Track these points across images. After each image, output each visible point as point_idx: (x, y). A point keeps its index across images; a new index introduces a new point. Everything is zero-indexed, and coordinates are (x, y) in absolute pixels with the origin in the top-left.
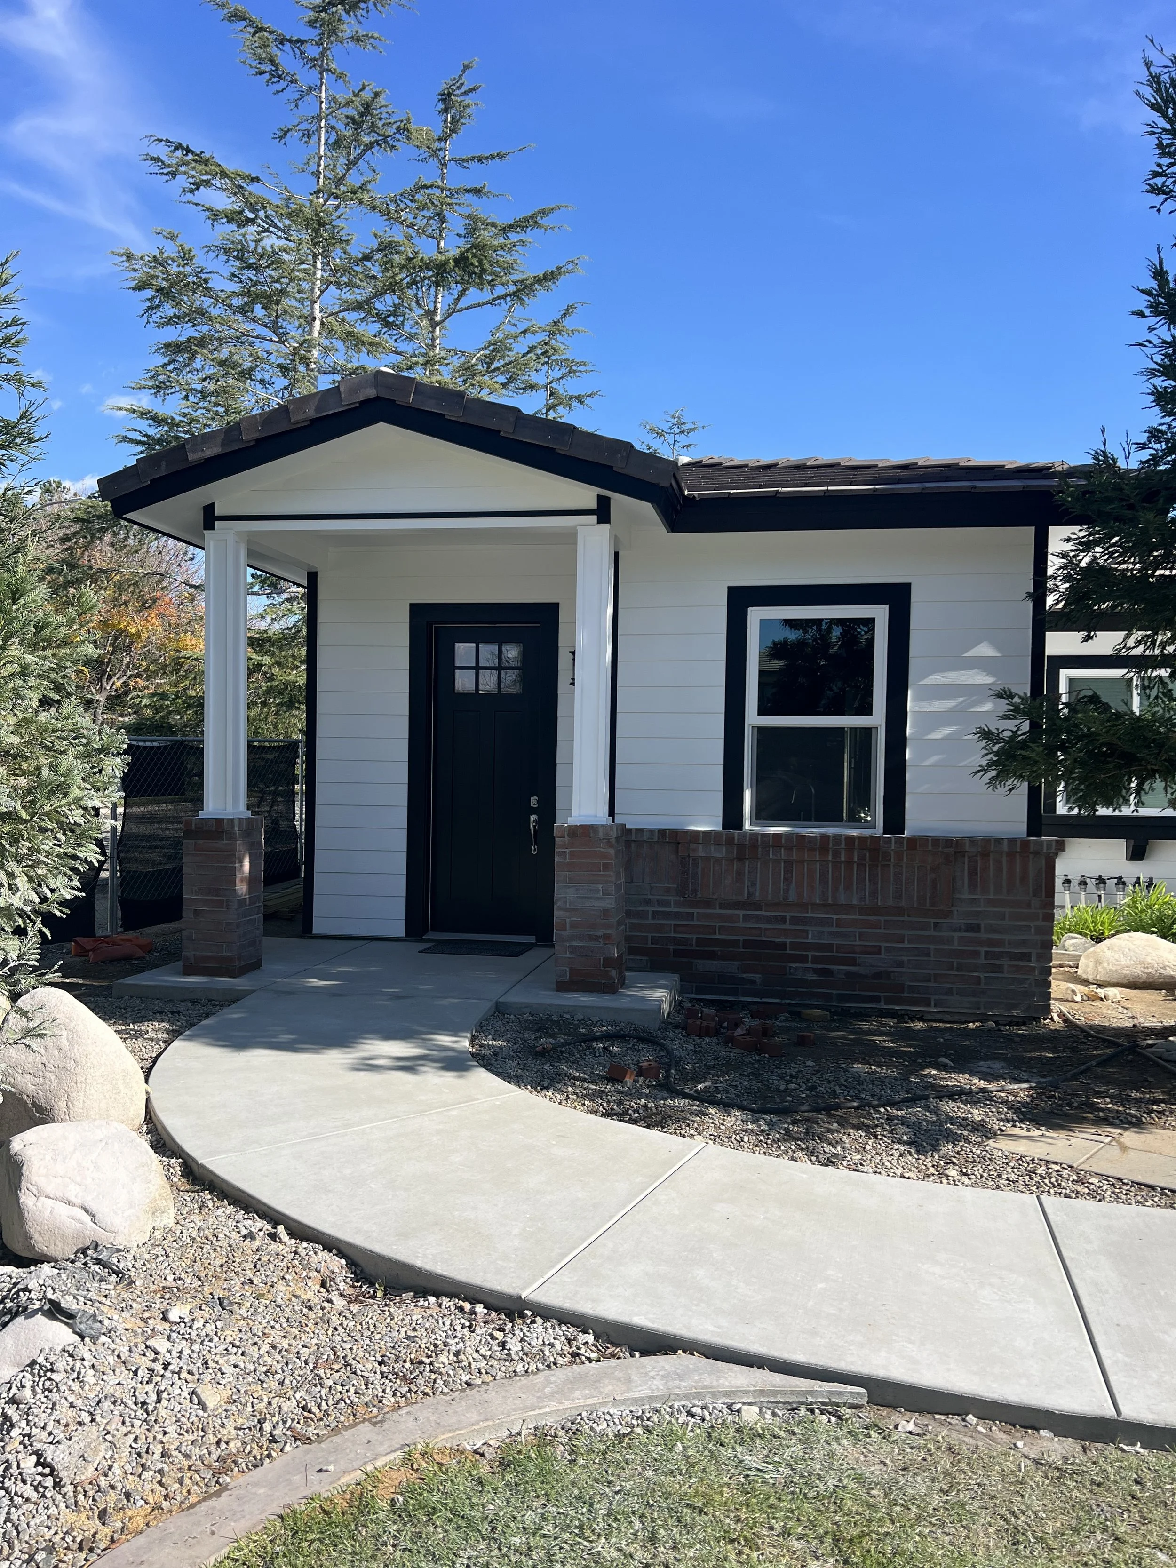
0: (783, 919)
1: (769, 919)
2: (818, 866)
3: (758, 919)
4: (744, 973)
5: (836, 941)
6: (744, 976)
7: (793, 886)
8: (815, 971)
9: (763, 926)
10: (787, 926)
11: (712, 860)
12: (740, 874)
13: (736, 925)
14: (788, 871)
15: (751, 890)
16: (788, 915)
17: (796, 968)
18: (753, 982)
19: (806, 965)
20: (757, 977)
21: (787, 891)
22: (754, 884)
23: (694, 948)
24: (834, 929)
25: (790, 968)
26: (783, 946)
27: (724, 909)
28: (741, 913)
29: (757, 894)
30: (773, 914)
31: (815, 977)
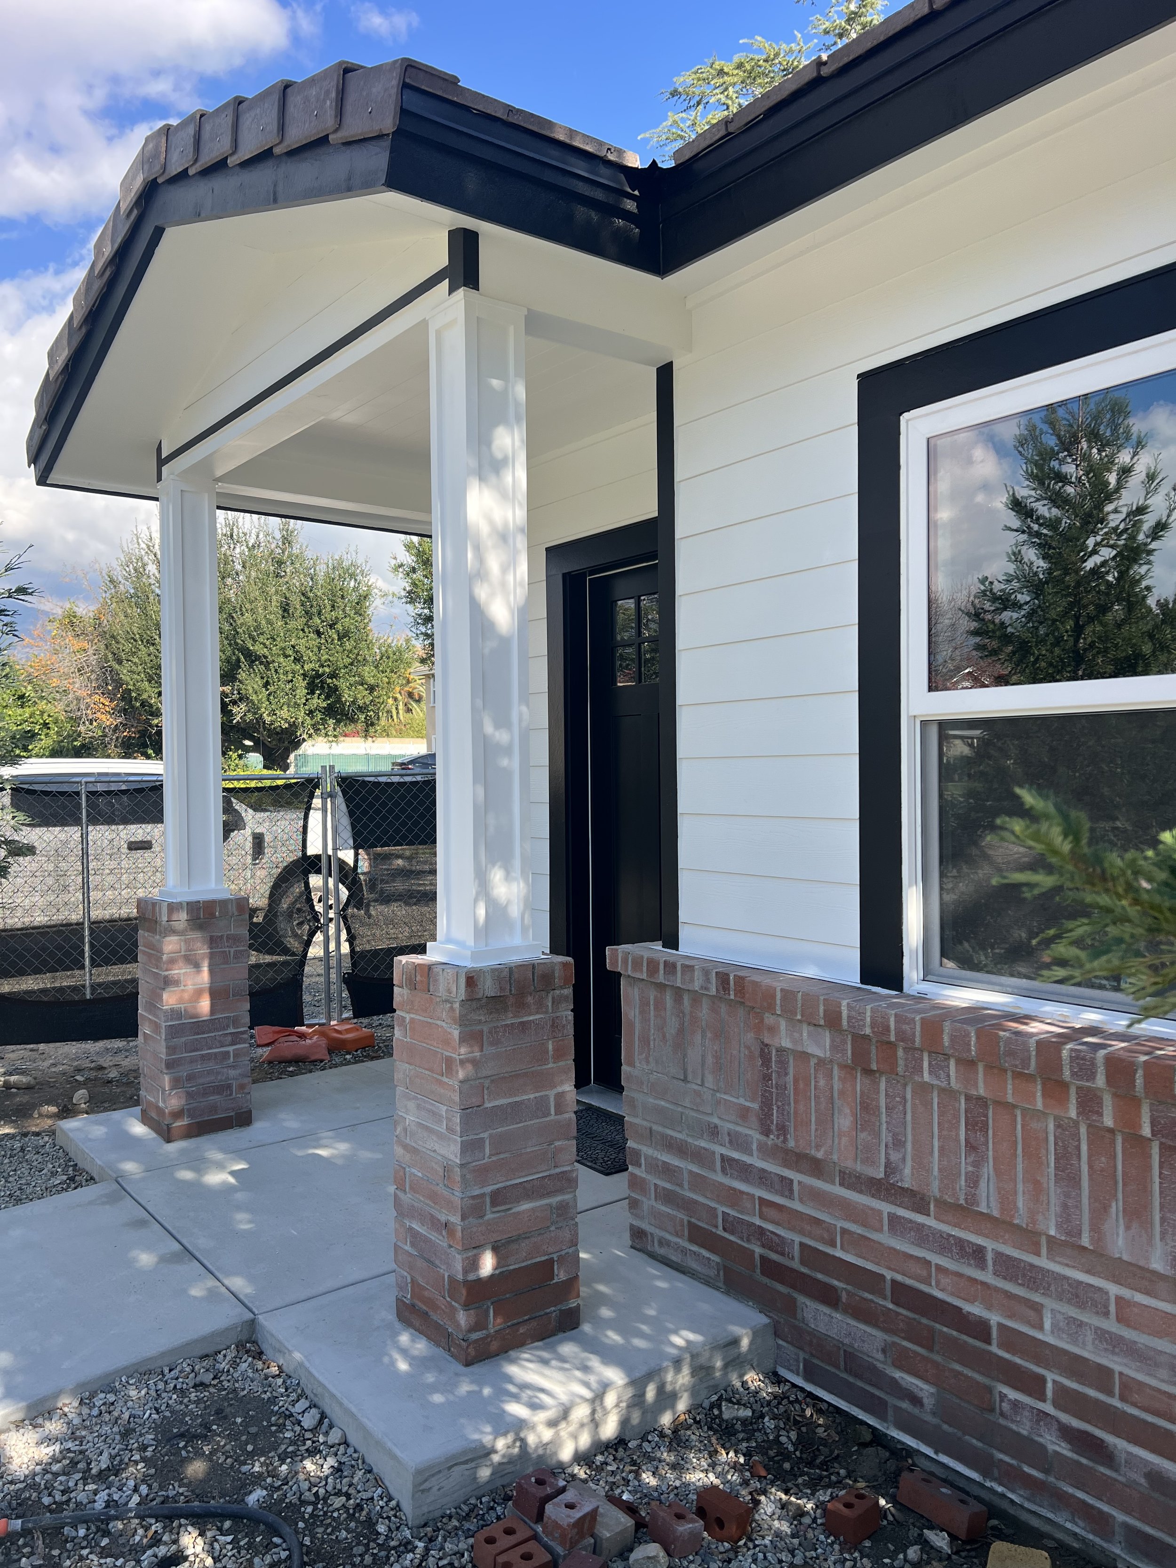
0: (978, 1255)
1: (945, 1244)
2: (1051, 1127)
3: (922, 1235)
4: (900, 1368)
5: (1117, 1364)
6: (898, 1374)
7: (988, 1170)
8: (1067, 1433)
9: (936, 1259)
10: (987, 1276)
11: (813, 1062)
12: (867, 1108)
13: (874, 1236)
14: (977, 1125)
15: (895, 1157)
16: (989, 1245)
17: (1015, 1404)
18: (916, 1401)
19: (1040, 1405)
20: (924, 1389)
21: (973, 1181)
22: (898, 1143)
23: (796, 1264)
24: (1111, 1325)
25: (1003, 1397)
26: (981, 1330)
27: (849, 1187)
28: (886, 1208)
29: (907, 1171)
30: (955, 1232)
31: (1064, 1449)
